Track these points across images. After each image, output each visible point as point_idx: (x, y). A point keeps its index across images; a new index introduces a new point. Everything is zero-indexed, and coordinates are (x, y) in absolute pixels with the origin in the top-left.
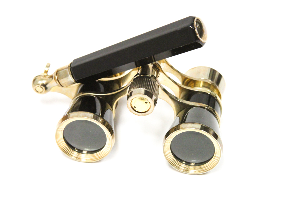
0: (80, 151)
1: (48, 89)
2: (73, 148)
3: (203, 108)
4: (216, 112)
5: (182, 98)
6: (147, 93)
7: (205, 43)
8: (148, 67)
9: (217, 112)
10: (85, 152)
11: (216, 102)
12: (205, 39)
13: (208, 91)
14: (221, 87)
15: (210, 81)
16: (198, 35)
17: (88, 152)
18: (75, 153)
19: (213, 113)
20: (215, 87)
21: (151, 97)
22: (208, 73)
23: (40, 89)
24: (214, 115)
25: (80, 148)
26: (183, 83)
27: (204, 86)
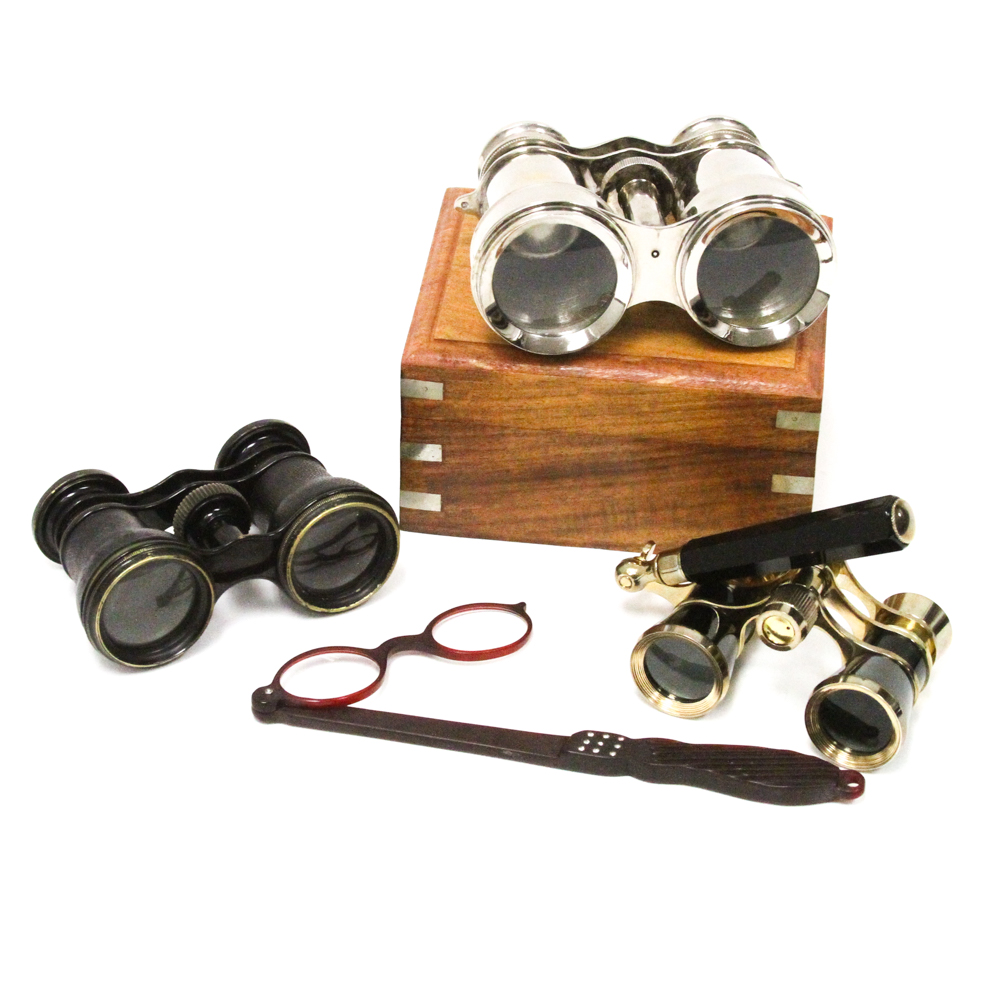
0: (665, 693)
1: (641, 584)
2: (656, 685)
3: (895, 661)
4: (916, 677)
5: (865, 640)
6: (793, 613)
7: (907, 545)
8: (811, 572)
9: (919, 677)
10: (671, 696)
11: (922, 660)
12: (909, 537)
13: (915, 638)
14: (939, 639)
15: (923, 624)
16: (895, 528)
17: (678, 699)
18: (656, 694)
19: (911, 677)
20: (930, 636)
21: (799, 621)
22: (926, 608)
23: (626, 582)
24: (911, 679)
25: (667, 688)
26: (877, 619)
27: (914, 631)
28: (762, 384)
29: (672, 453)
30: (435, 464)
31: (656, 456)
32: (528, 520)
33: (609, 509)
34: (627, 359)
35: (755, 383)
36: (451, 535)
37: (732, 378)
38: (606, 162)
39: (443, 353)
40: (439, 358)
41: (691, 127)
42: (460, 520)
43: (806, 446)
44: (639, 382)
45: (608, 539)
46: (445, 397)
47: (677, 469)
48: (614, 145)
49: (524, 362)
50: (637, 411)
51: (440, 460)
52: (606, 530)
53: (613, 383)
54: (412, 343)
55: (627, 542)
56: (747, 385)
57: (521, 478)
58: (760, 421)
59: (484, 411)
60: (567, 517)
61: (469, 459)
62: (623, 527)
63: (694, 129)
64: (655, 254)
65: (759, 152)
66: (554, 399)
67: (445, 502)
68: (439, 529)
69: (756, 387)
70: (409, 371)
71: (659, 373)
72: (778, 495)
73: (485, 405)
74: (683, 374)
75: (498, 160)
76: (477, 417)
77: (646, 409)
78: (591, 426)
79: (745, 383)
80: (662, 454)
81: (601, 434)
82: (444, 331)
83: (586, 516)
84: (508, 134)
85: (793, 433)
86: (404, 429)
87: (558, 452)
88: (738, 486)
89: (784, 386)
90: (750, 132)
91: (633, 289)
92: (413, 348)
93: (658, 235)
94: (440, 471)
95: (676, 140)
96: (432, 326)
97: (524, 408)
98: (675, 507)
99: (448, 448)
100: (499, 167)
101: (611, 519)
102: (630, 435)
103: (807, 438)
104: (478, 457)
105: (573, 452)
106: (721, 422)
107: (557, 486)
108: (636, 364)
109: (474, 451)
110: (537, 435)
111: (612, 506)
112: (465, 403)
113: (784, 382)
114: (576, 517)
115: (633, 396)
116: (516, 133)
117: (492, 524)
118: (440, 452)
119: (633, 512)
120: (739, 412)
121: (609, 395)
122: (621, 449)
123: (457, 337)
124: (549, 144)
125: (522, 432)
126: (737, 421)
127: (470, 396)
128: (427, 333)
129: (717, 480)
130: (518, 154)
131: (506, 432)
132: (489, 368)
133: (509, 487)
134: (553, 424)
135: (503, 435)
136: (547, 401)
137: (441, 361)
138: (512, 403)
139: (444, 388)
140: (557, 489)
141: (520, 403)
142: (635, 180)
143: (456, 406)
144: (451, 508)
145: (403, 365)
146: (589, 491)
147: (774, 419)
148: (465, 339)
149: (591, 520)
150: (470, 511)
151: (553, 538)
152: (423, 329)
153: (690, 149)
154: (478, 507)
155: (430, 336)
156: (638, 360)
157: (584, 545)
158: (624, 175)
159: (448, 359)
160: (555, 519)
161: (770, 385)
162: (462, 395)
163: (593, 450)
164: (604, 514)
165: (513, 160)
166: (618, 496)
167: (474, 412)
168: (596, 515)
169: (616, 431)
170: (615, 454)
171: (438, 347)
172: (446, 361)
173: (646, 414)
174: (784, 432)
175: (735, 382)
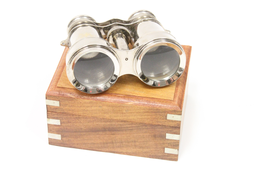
28: (163, 105)
29: (134, 126)
30: (59, 126)
31: (128, 126)
32: (89, 144)
33: (114, 141)
34: (119, 95)
35: (160, 105)
36: (65, 147)
37: (152, 103)
38: (108, 28)
39: (59, 91)
40: (58, 93)
41: (134, 14)
42: (67, 143)
43: (177, 125)
44: (123, 103)
45: (114, 150)
46: (60, 106)
47: (135, 130)
48: (110, 22)
49: (85, 96)
50: (122, 112)
51: (60, 124)
52: (113, 147)
53: (114, 103)
54: (50, 88)
55: (120, 151)
56: (157, 106)
57: (86, 131)
58: (162, 117)
59: (73, 110)
60: (101, 143)
61: (69, 124)
62: (119, 147)
63: (135, 15)
64: (127, 59)
65: (157, 22)
66: (95, 108)
67: (62, 137)
68: (61, 145)
69: (160, 106)
70: (48, 97)
71: (129, 100)
72: (168, 140)
73: (73, 109)
74: (137, 101)
75: (73, 30)
76: (71, 112)
77: (124, 112)
78: (107, 116)
79: (157, 105)
80: (130, 126)
81: (110, 119)
82: (60, 84)
83: (107, 143)
84: (75, 20)
85: (172, 121)
86: (48, 114)
87: (97, 124)
88: (155, 136)
89: (170, 106)
90: (153, 15)
91: (120, 71)
92: (50, 90)
93: (127, 53)
94: (60, 128)
95: (129, 19)
96: (57, 82)
97: (86, 110)
98: (135, 142)
99: (62, 121)
100: (73, 31)
101: (115, 144)
102: (120, 119)
103: (177, 123)
104: (72, 124)
105: (102, 124)
106: (149, 117)
107: (97, 134)
108: (122, 97)
109: (70, 122)
110: (91, 118)
111: (115, 141)
112: (67, 107)
113: (169, 105)
114: (104, 143)
115: (120, 108)
116: (78, 20)
117: (77, 144)
118: (60, 122)
119: (122, 142)
120: (155, 114)
121: (112, 107)
122: (117, 123)
123: (64, 86)
124: (89, 23)
125: (85, 117)
126: (154, 117)
127: (68, 105)
128: (55, 84)
129: (148, 134)
130: (79, 27)
131: (80, 117)
132: (74, 97)
133: (82, 133)
134: (95, 115)
135: (79, 118)
136: (93, 108)
137: (59, 94)
138: (81, 108)
139: (60, 103)
140: (97, 135)
141: (84, 108)
142: (117, 34)
143: (64, 108)
144: (64, 139)
145: (46, 95)
146: (107, 136)
147: (166, 116)
148: (67, 87)
149: (109, 145)
150: (70, 140)
151: (97, 149)
152: (54, 83)
153: (134, 22)
154: (73, 139)
155: (56, 85)
156: (122, 96)
157: (107, 152)
158: (114, 32)
159: (61, 94)
160: (97, 143)
161: (165, 106)
162: (66, 105)
163: (108, 123)
164: (113, 143)
165: (78, 29)
166: (117, 138)
167: (69, 110)
168: (110, 143)
169: (115, 118)
170: (115, 125)
171: (58, 89)
172: (60, 94)
173: (125, 113)
174: (170, 121)
175: (153, 104)
